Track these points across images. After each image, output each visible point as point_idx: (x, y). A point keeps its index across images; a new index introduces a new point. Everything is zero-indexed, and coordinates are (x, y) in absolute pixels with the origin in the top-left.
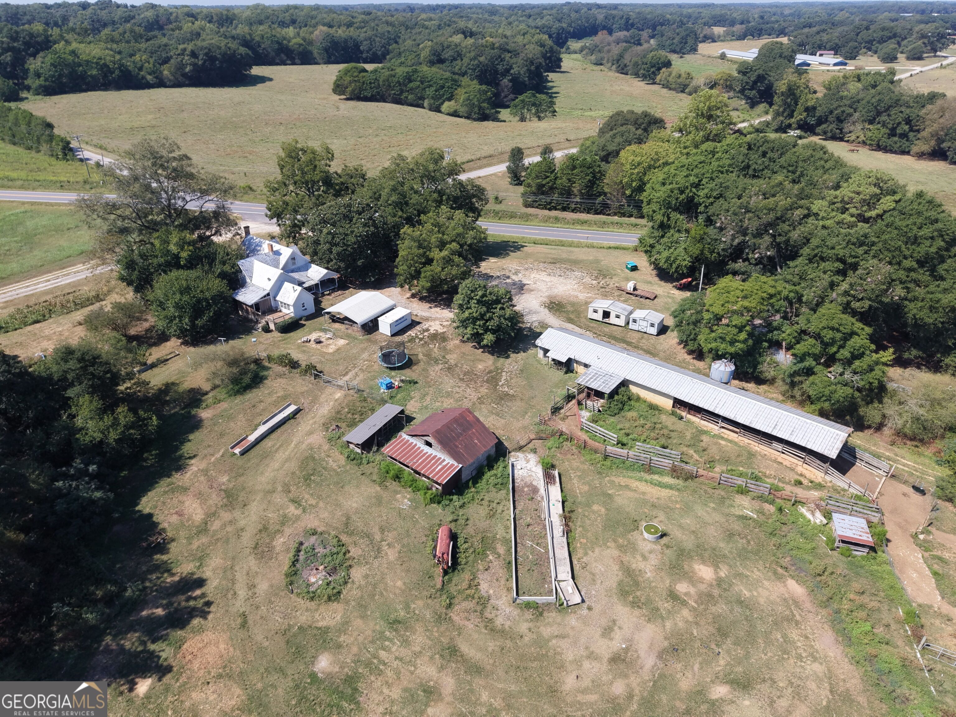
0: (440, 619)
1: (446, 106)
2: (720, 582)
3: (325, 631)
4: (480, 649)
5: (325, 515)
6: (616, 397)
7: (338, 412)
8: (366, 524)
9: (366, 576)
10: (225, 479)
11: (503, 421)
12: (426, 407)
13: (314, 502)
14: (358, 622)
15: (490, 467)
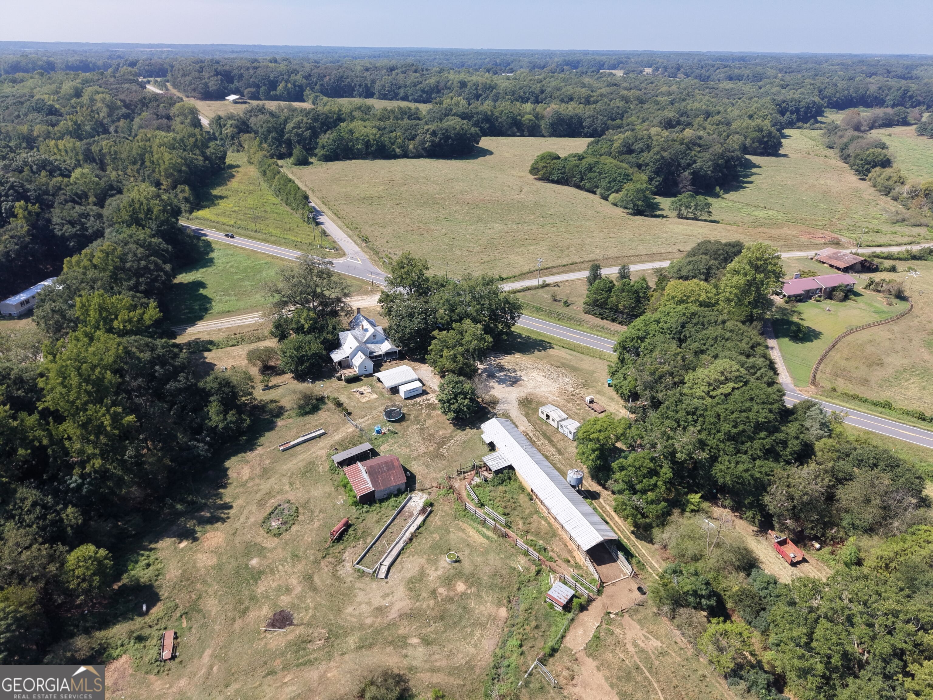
0: (316, 562)
1: (613, 197)
2: (464, 594)
3: (264, 548)
4: (322, 581)
5: (299, 495)
6: (500, 475)
7: (343, 440)
8: (315, 506)
9: (298, 531)
10: (267, 462)
11: (426, 471)
12: (391, 450)
13: (298, 486)
14: (280, 550)
15: (396, 496)
